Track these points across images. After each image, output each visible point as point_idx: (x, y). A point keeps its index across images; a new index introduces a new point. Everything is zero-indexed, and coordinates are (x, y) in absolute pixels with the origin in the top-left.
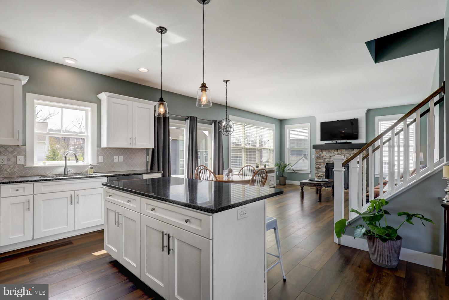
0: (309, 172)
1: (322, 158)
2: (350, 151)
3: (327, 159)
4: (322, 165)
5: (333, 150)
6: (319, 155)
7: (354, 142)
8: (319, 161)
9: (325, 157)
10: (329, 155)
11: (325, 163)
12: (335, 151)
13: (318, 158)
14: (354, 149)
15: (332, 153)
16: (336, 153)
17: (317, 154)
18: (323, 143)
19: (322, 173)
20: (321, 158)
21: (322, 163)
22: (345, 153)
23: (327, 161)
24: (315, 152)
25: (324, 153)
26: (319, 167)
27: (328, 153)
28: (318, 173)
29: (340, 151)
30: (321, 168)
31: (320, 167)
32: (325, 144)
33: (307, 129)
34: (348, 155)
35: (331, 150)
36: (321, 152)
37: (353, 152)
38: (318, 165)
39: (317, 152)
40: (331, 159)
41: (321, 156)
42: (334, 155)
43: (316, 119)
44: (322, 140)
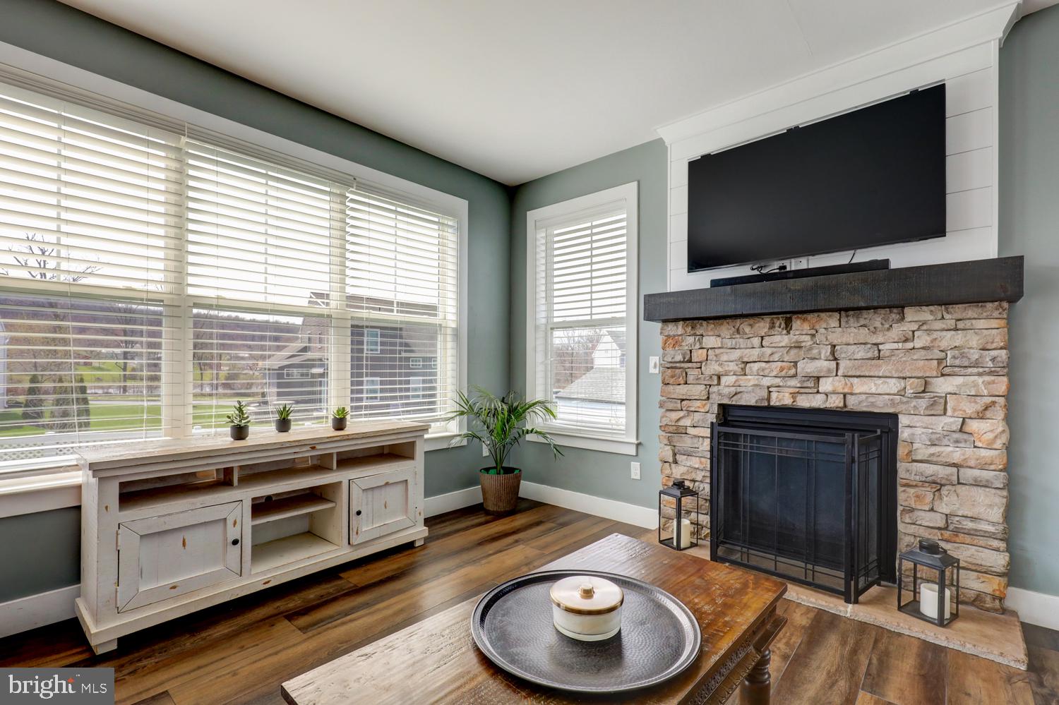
0: (632, 451)
1: (696, 372)
2: (878, 324)
3: (723, 379)
4: (697, 416)
5: (761, 324)
6: (679, 358)
7: (903, 256)
8: (682, 391)
9: (713, 368)
10: (736, 354)
11: (716, 399)
12: (772, 327)
13: (677, 371)
14: (906, 310)
15: (756, 341)
16: (777, 338)
17: (670, 350)
18: (702, 279)
19: (695, 462)
20: (693, 374)
21: (698, 403)
22: (837, 336)
23: (726, 391)
24: (659, 340)
25: (710, 341)
26: (681, 423)
27: (729, 343)
28: (675, 462)
29: (806, 327)
30: (691, 431)
31: (687, 422)
32: (715, 283)
33: (625, 216)
34: (858, 356)
35: (751, 326)
36: (691, 339)
37: (898, 330)
38: (675, 416)
39: (668, 336)
40: (751, 380)
41: (694, 359)
42: (769, 351)
43: (667, 147)
44: (697, 262)
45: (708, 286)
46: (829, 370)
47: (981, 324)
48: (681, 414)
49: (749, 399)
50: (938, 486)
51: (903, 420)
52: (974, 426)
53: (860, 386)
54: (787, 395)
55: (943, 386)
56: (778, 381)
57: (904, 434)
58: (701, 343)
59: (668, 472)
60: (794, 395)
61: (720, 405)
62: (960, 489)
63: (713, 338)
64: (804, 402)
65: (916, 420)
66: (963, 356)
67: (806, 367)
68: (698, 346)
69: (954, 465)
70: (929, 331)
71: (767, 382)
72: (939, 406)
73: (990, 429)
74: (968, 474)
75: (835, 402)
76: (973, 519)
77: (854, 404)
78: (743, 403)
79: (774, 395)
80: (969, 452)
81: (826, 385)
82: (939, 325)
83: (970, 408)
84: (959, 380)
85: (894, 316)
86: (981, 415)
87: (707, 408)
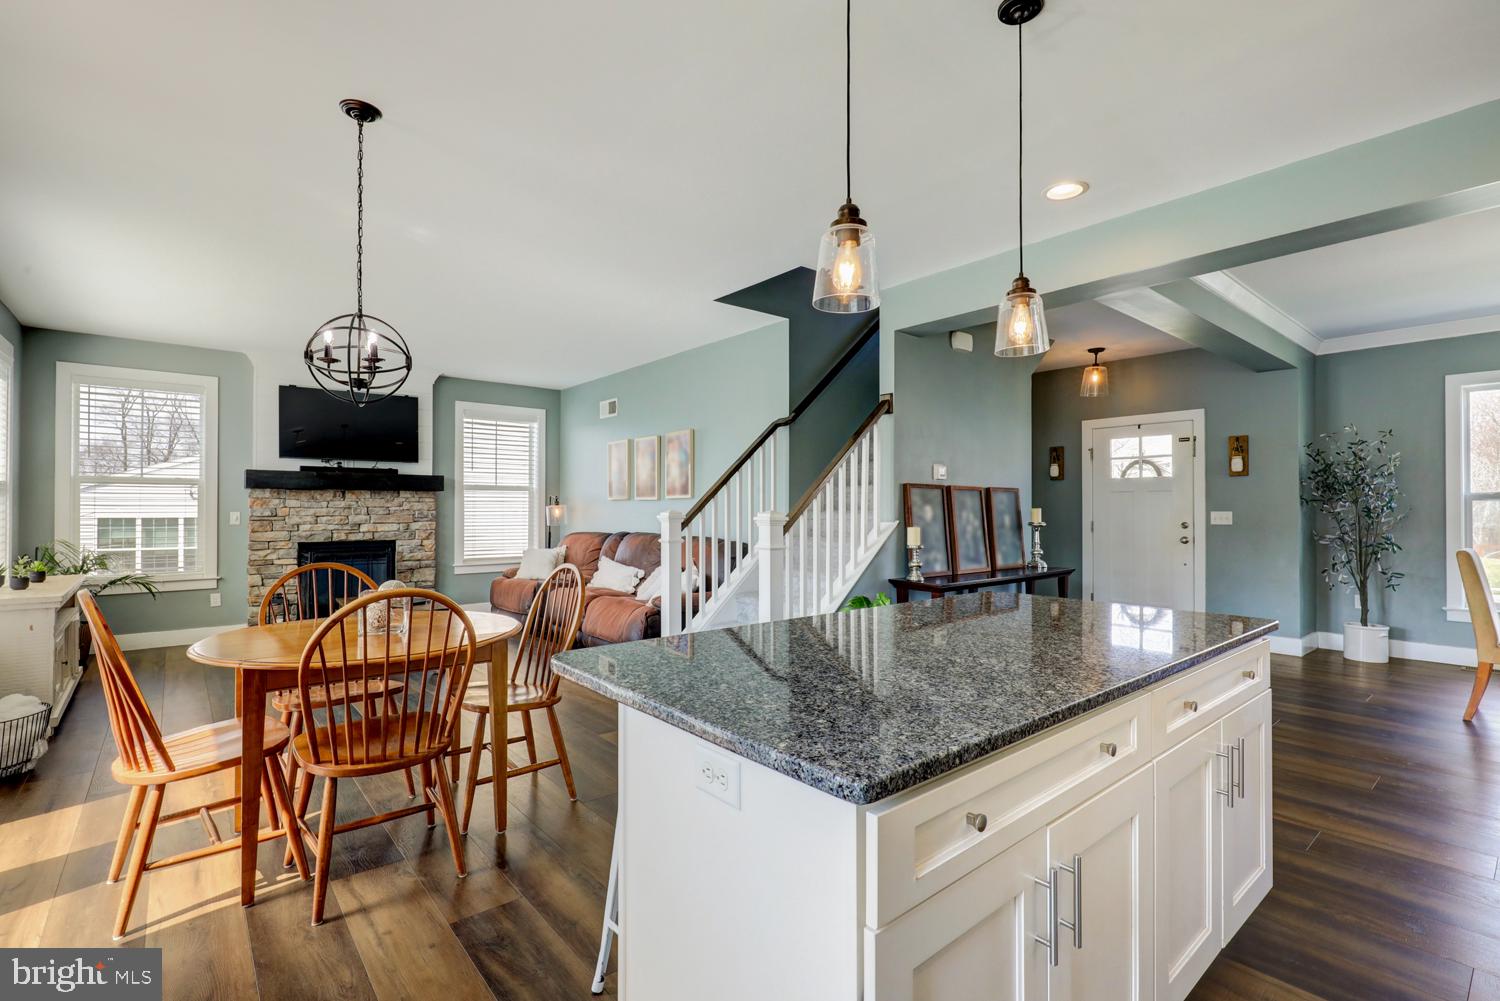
0: (213, 585)
1: (281, 523)
2: (389, 497)
3: (301, 527)
4: (281, 552)
5: (328, 494)
6: (268, 513)
7: (405, 469)
8: (269, 535)
9: (295, 520)
10: (312, 511)
11: (297, 540)
12: (335, 496)
13: (266, 521)
15: (325, 504)
16: (337, 502)
17: (259, 508)
18: (293, 464)
20: (278, 525)
21: (283, 543)
22: (370, 503)
23: (304, 534)
24: (248, 500)
25: (292, 503)
26: (268, 558)
27: (306, 505)
28: (263, 585)
29: (354, 497)
30: (276, 562)
31: (274, 556)
32: (303, 468)
33: (198, 398)
34: (380, 513)
35: (322, 495)
36: (277, 501)
37: (397, 501)
38: (262, 553)
39: (258, 498)
40: (321, 527)
41: (280, 514)
42: (332, 510)
43: (252, 367)
44: (285, 452)
45: (298, 470)
46: (366, 521)
47: (427, 500)
48: (269, 551)
49: (318, 539)
50: (412, 570)
51: (398, 543)
52: (425, 542)
53: (381, 528)
54: (343, 534)
55: (414, 526)
56: (337, 527)
57: (398, 549)
58: (284, 503)
59: (257, 592)
60: (347, 534)
61: (299, 544)
62: (421, 570)
63: (295, 502)
64: (353, 538)
65: (405, 542)
66: (422, 513)
67: (353, 519)
68: (282, 505)
69: (419, 560)
70: (409, 502)
71: (331, 527)
72: (412, 536)
73: (429, 543)
74: (424, 563)
75: (368, 537)
76: (425, 581)
77: (377, 537)
78: (315, 541)
79: (335, 535)
80: (424, 553)
81: (364, 528)
82: (413, 499)
83: (424, 536)
84: (420, 523)
85: (396, 495)
86: (427, 538)
87: (290, 546)
